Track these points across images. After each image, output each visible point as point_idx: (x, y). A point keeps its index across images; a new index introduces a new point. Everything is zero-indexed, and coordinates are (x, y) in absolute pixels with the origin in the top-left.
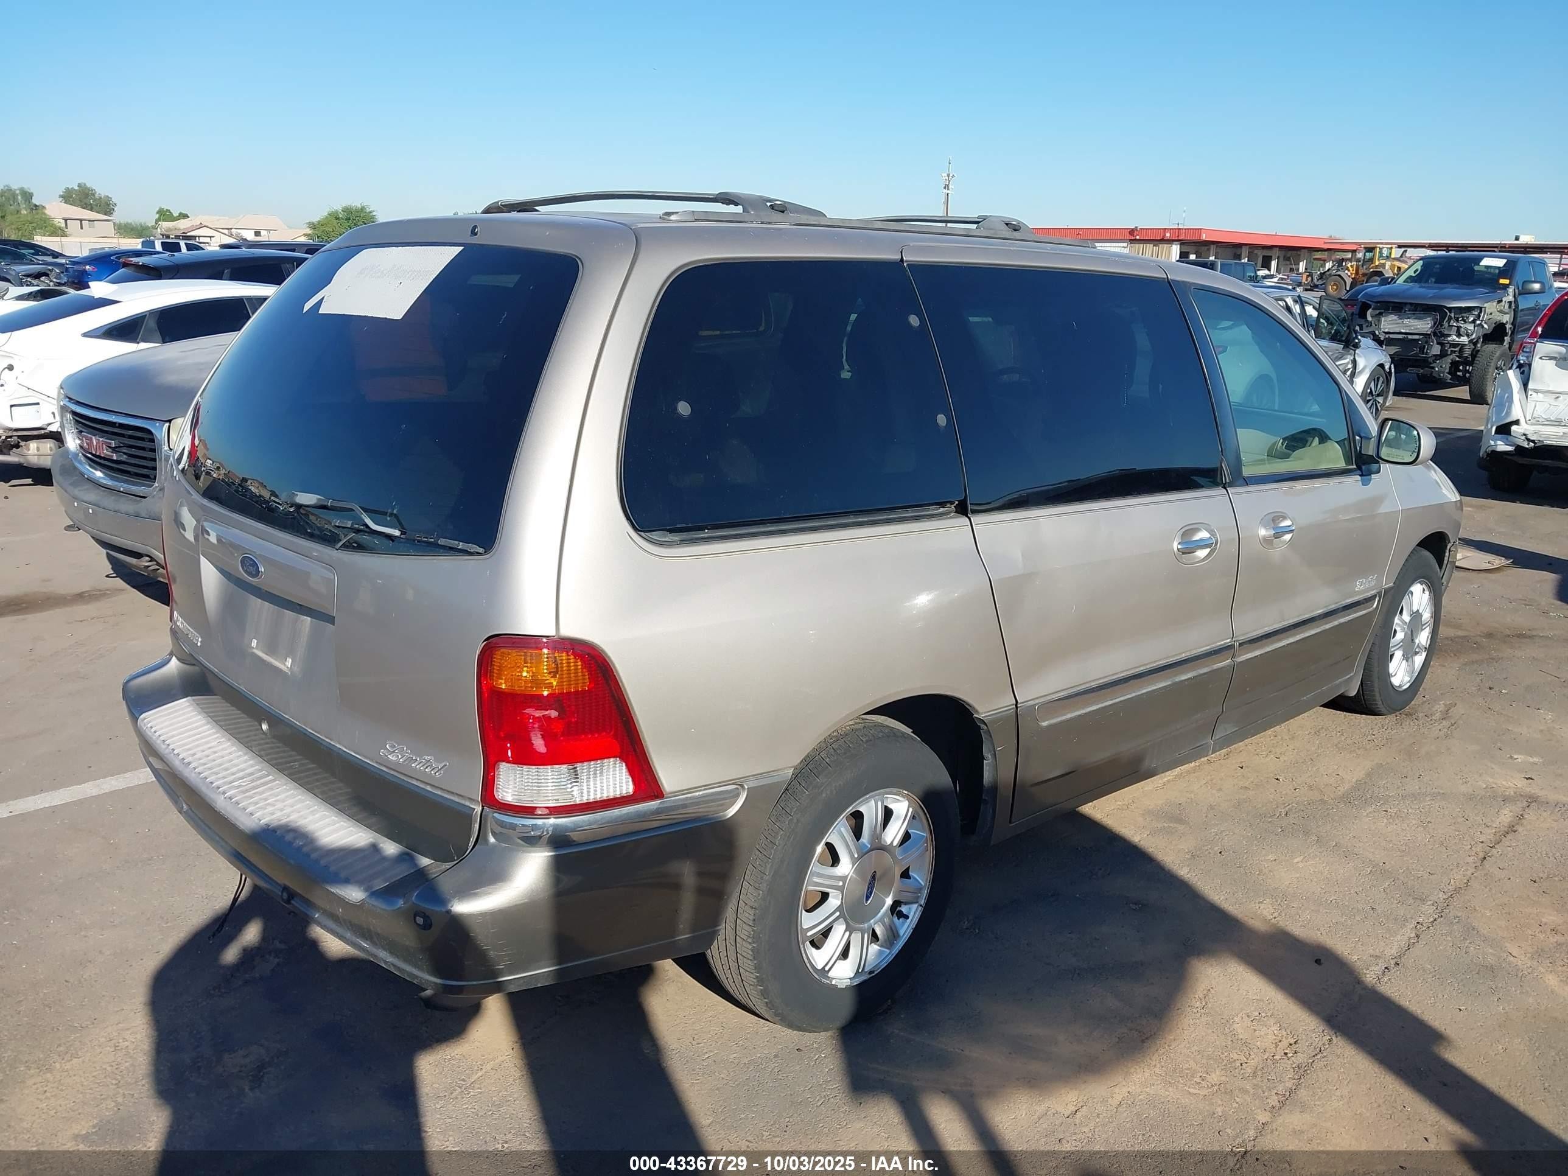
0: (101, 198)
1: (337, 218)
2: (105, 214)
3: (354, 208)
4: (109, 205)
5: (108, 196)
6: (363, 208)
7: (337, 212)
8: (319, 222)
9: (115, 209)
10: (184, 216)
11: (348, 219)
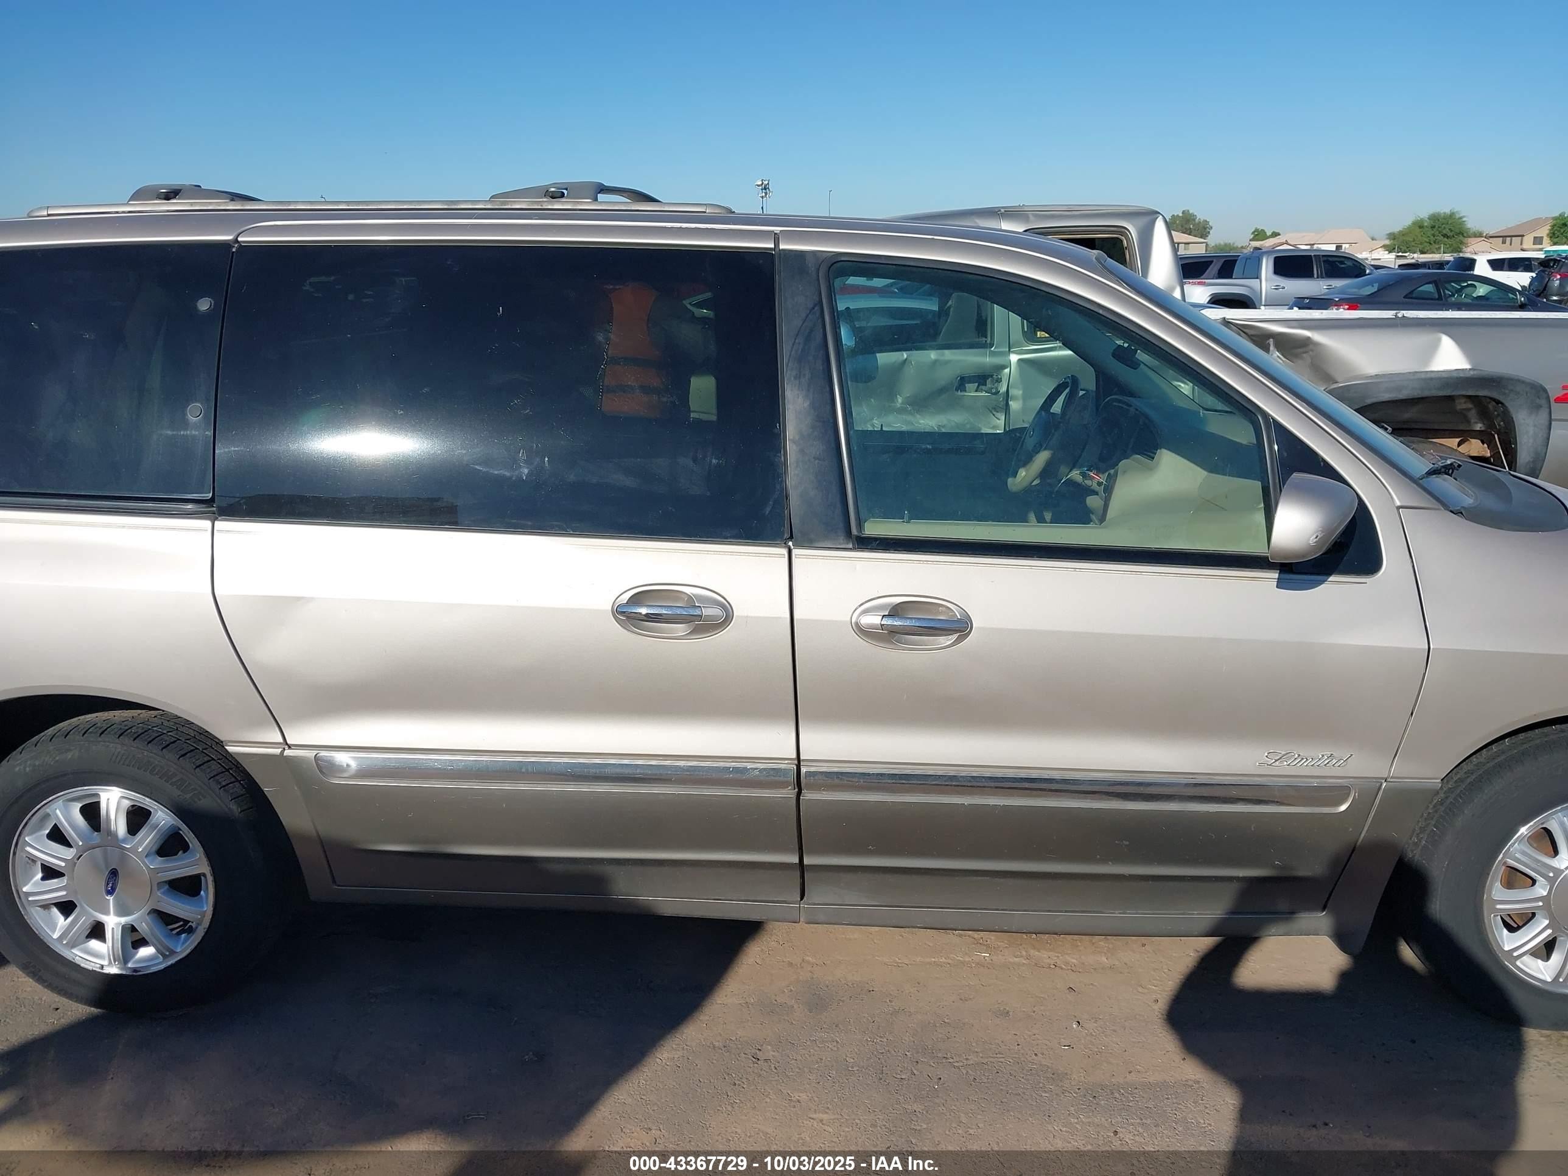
0: (1200, 222)
1: (1421, 227)
2: (1201, 237)
3: (1442, 215)
4: (1205, 229)
5: (1206, 221)
6: (1452, 215)
7: (1422, 220)
8: (1400, 232)
9: (1211, 232)
10: (1275, 235)
11: (1433, 227)
